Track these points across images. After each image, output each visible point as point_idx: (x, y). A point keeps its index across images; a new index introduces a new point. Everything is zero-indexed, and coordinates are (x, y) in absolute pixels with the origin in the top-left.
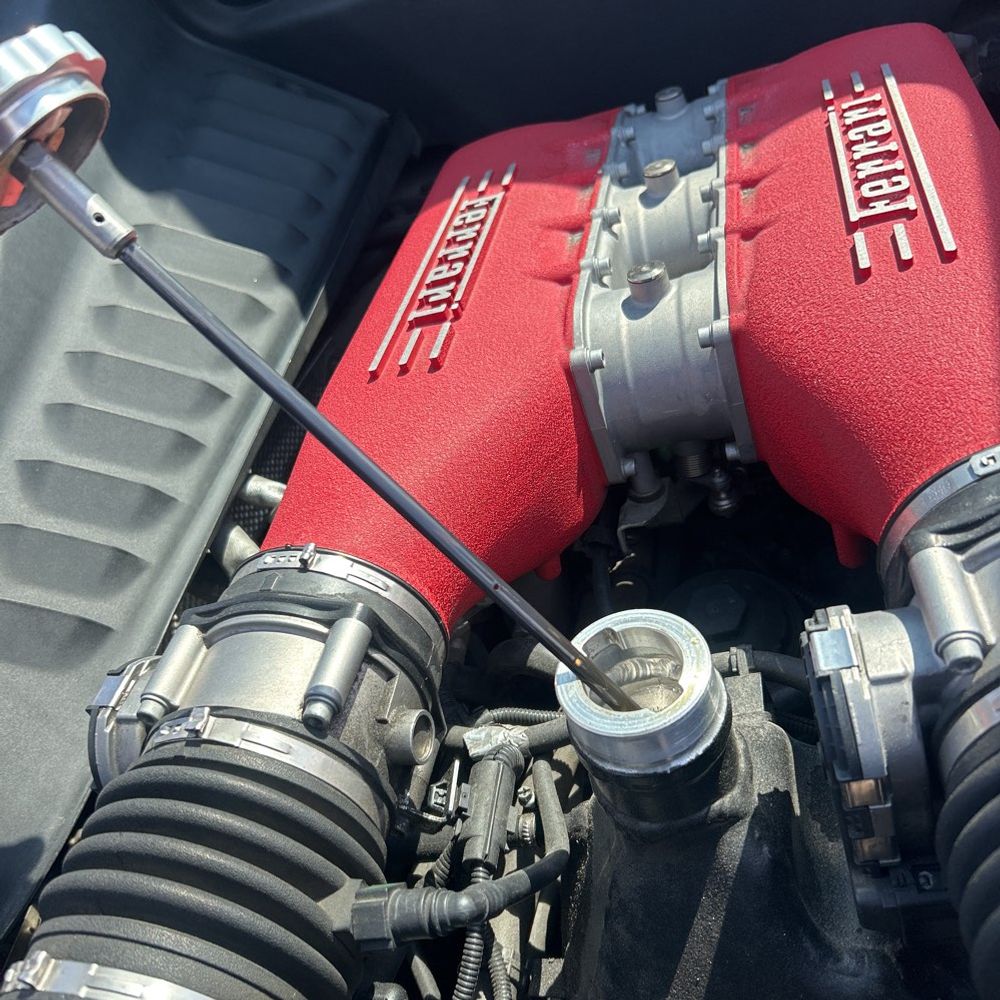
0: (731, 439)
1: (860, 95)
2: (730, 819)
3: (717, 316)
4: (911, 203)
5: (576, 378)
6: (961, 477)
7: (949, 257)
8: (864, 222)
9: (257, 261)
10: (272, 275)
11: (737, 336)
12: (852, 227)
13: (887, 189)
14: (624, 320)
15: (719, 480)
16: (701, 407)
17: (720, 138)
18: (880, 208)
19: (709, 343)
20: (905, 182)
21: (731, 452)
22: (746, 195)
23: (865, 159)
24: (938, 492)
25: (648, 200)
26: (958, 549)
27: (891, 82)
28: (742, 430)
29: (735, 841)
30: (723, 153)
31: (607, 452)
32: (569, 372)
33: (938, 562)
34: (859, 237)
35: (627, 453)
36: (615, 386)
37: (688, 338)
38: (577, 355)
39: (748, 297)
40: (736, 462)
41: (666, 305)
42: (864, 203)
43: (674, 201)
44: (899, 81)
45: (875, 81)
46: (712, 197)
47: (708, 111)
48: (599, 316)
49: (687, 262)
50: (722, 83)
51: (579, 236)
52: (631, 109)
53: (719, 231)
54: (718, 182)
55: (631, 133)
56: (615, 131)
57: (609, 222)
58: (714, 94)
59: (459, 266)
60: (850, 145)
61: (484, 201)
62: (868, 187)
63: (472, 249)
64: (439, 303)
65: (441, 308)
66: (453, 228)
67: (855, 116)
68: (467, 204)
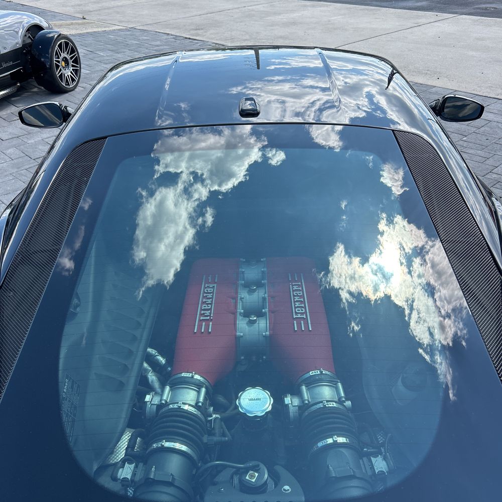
0: (265, 355)
1: (296, 281)
3: (266, 331)
4: (304, 316)
5: (237, 339)
6: (308, 375)
7: (310, 331)
8: (296, 318)
11: (270, 336)
12: (294, 319)
13: (300, 311)
14: (247, 328)
16: (260, 348)
17: (266, 281)
18: (299, 316)
19: (265, 336)
20: (304, 310)
23: (297, 301)
24: (304, 377)
25: (250, 294)
26: (307, 387)
27: (302, 279)
30: (266, 285)
31: (239, 355)
32: (236, 337)
33: (304, 388)
34: (295, 322)
35: (242, 355)
36: (244, 342)
37: (260, 334)
38: (238, 334)
39: (273, 327)
41: (256, 326)
42: (296, 313)
43: (255, 296)
44: (304, 279)
45: (299, 278)
46: (264, 299)
47: (263, 269)
48: (242, 324)
49: (260, 315)
50: (264, 259)
51: (234, 301)
52: (242, 259)
53: (267, 310)
54: (266, 295)
55: (244, 270)
56: (240, 270)
57: (241, 299)
58: (262, 262)
59: (210, 306)
60: (294, 296)
61: (211, 286)
62: (297, 309)
63: (212, 301)
64: (207, 316)
65: (208, 318)
66: (205, 293)
67: (295, 288)
68: (207, 285)
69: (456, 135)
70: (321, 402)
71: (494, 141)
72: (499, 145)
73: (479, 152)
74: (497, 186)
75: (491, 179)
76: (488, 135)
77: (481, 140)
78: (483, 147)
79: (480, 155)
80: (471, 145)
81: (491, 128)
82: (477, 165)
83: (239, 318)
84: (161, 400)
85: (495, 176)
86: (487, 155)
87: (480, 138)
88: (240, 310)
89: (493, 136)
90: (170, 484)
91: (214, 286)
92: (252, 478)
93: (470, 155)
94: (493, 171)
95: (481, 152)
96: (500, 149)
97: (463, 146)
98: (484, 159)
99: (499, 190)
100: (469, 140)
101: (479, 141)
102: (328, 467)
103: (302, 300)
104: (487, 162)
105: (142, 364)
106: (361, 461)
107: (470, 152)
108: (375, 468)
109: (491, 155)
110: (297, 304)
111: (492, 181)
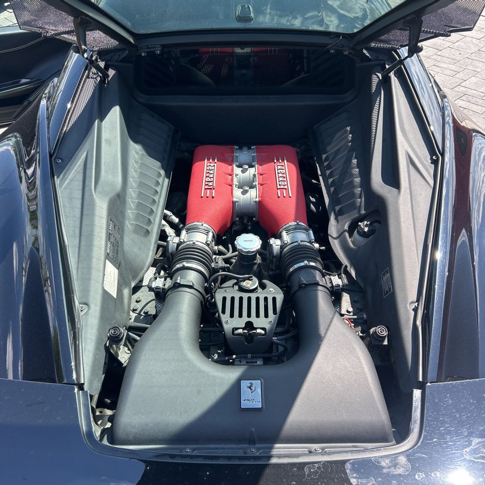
0: (255, 217)
1: (280, 163)
2: (256, 264)
3: (256, 198)
4: (286, 187)
5: (234, 203)
6: (288, 225)
7: (290, 197)
8: (280, 188)
9: (159, 164)
10: (161, 167)
11: (259, 202)
12: (278, 189)
13: (283, 184)
14: (242, 195)
15: (250, 224)
16: (251, 211)
17: (256, 163)
18: (282, 187)
19: (255, 202)
20: (286, 183)
21: (254, 219)
22: (261, 177)
23: (281, 177)
24: (285, 227)
25: (243, 172)
26: (286, 233)
27: (285, 161)
28: (257, 215)
29: (256, 267)
30: (256, 166)
31: (235, 216)
32: (233, 202)
33: (284, 234)
34: (279, 191)
35: (237, 217)
36: (239, 205)
37: (251, 200)
38: (235, 199)
39: (262, 195)
40: (254, 221)
41: (248, 194)
42: (280, 185)
43: (247, 173)
44: (287, 161)
45: (283, 160)
46: (254, 175)
47: (253, 154)
48: (237, 194)
49: (252, 187)
50: (254, 147)
51: (231, 177)
52: (235, 147)
53: (257, 183)
54: (256, 173)
55: (237, 155)
56: (235, 154)
57: (236, 175)
58: (253, 149)
59: (212, 179)
60: (278, 173)
61: (212, 165)
62: (280, 182)
63: (214, 176)
64: (210, 186)
65: (212, 187)
66: (207, 170)
67: (279, 167)
68: (208, 164)
69: (431, 49)
70: (297, 242)
71: (466, 56)
72: (470, 60)
73: (452, 66)
74: (464, 98)
75: (459, 92)
76: (461, 50)
77: (454, 55)
78: (455, 62)
79: (451, 69)
80: (444, 59)
81: (465, 43)
82: (448, 79)
83: (235, 189)
84: (180, 240)
85: (462, 88)
86: (458, 69)
87: (453, 53)
88: (235, 182)
89: (466, 51)
90: (191, 287)
91: (214, 166)
92: (247, 284)
93: (443, 69)
94: (461, 85)
95: (453, 66)
96: (471, 64)
97: (436, 61)
98: (455, 73)
99: (464, 102)
100: (443, 54)
101: (452, 56)
102: (300, 278)
103: (285, 176)
104: (458, 76)
105: (161, 222)
106: (323, 278)
107: (442, 66)
108: (333, 282)
109: (462, 70)
110: (281, 179)
111: (459, 93)
